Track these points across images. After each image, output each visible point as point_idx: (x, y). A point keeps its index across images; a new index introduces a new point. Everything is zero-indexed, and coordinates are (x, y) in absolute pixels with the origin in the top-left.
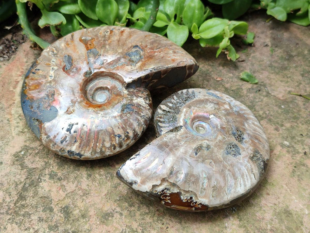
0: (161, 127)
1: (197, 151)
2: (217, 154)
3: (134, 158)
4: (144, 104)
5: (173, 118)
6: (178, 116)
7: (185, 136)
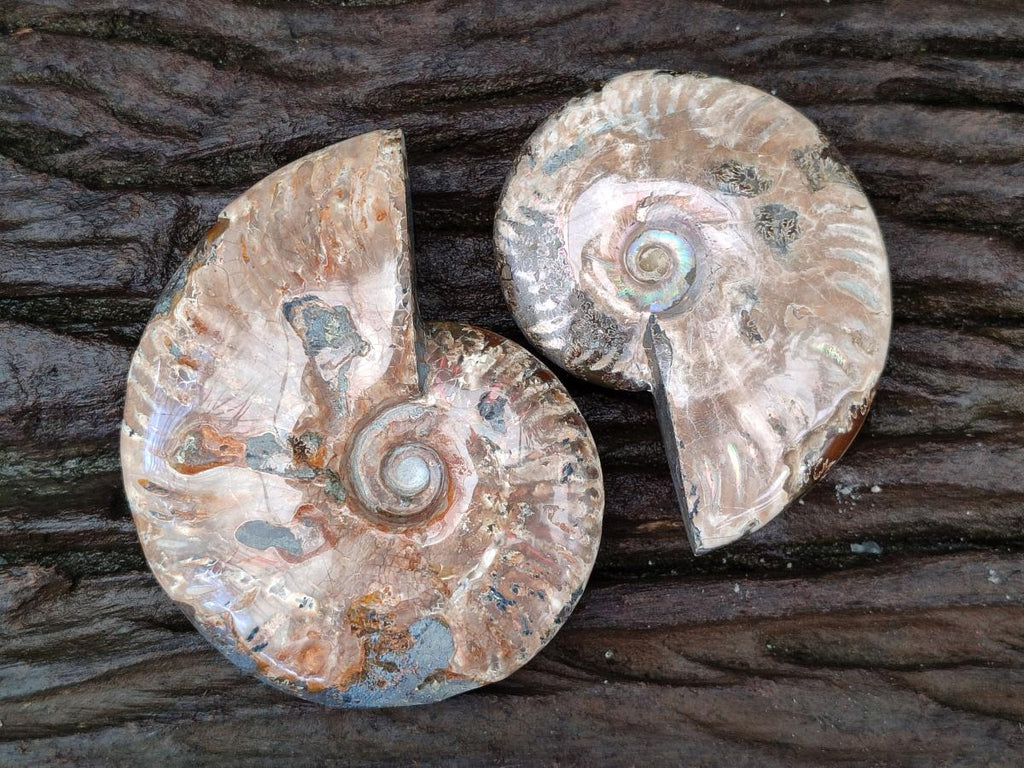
0: (609, 368)
1: (749, 330)
2: (777, 279)
3: (697, 502)
4: (488, 360)
5: (598, 322)
6: (598, 308)
7: (691, 337)
